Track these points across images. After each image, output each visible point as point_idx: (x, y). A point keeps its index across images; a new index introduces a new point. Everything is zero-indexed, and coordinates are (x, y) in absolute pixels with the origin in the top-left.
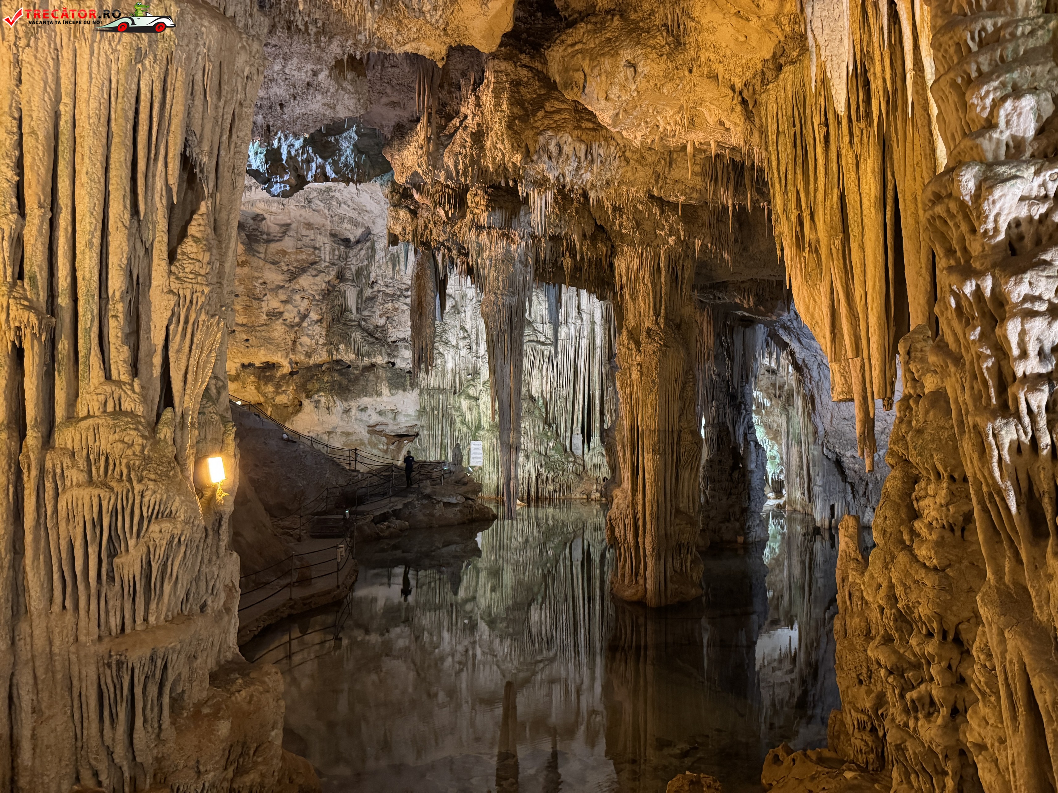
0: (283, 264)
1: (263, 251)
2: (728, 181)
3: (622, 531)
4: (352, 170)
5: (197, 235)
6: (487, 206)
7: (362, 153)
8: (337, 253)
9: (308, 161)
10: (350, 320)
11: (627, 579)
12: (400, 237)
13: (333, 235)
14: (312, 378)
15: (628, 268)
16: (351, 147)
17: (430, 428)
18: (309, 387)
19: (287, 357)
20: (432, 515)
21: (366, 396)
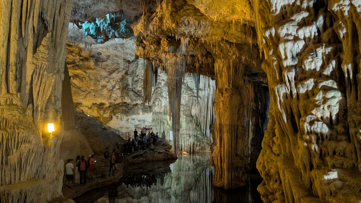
0: (107, 69)
1: (101, 65)
2: (250, 34)
3: (217, 162)
4: (124, 34)
5: (44, 44)
6: (168, 44)
7: (128, 28)
8: (125, 65)
9: (109, 31)
10: (129, 88)
11: (218, 179)
12: (139, 56)
13: (124, 59)
14: (116, 108)
15: (219, 67)
16: (124, 26)
17: (156, 126)
18: (115, 111)
19: (108, 101)
20: (154, 156)
21: (134, 115)
